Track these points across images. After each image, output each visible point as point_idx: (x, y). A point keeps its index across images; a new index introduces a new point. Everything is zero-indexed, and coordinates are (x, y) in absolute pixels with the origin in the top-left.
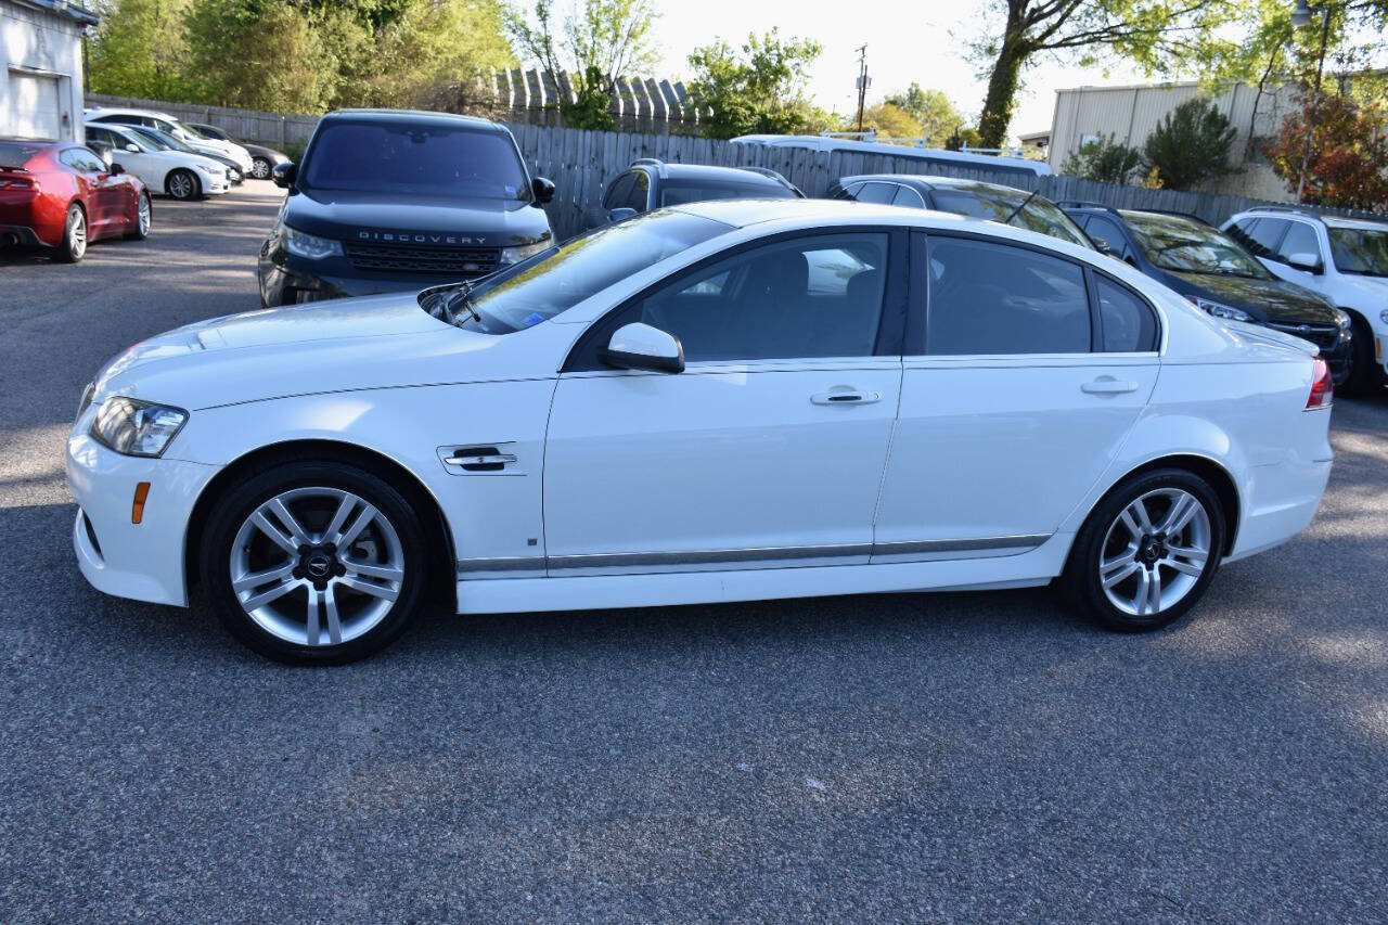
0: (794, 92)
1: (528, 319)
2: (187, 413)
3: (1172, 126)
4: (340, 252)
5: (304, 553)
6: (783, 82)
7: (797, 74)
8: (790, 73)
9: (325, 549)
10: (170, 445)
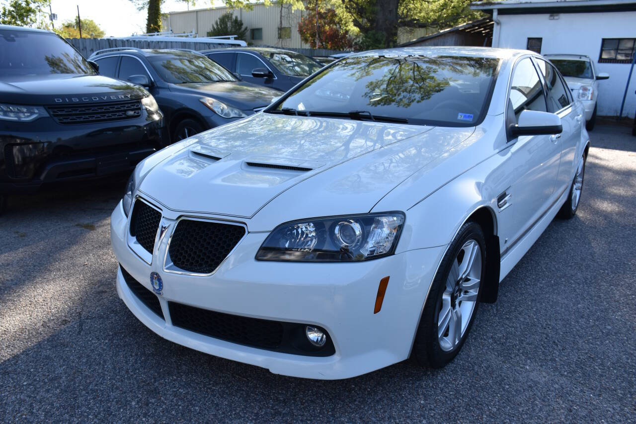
0: (39, 21)
1: (461, 117)
2: (404, 214)
3: (219, 26)
4: (45, 114)
5: (454, 290)
6: (32, 16)
7: (39, 12)
8: (35, 11)
9: (458, 283)
10: (398, 243)
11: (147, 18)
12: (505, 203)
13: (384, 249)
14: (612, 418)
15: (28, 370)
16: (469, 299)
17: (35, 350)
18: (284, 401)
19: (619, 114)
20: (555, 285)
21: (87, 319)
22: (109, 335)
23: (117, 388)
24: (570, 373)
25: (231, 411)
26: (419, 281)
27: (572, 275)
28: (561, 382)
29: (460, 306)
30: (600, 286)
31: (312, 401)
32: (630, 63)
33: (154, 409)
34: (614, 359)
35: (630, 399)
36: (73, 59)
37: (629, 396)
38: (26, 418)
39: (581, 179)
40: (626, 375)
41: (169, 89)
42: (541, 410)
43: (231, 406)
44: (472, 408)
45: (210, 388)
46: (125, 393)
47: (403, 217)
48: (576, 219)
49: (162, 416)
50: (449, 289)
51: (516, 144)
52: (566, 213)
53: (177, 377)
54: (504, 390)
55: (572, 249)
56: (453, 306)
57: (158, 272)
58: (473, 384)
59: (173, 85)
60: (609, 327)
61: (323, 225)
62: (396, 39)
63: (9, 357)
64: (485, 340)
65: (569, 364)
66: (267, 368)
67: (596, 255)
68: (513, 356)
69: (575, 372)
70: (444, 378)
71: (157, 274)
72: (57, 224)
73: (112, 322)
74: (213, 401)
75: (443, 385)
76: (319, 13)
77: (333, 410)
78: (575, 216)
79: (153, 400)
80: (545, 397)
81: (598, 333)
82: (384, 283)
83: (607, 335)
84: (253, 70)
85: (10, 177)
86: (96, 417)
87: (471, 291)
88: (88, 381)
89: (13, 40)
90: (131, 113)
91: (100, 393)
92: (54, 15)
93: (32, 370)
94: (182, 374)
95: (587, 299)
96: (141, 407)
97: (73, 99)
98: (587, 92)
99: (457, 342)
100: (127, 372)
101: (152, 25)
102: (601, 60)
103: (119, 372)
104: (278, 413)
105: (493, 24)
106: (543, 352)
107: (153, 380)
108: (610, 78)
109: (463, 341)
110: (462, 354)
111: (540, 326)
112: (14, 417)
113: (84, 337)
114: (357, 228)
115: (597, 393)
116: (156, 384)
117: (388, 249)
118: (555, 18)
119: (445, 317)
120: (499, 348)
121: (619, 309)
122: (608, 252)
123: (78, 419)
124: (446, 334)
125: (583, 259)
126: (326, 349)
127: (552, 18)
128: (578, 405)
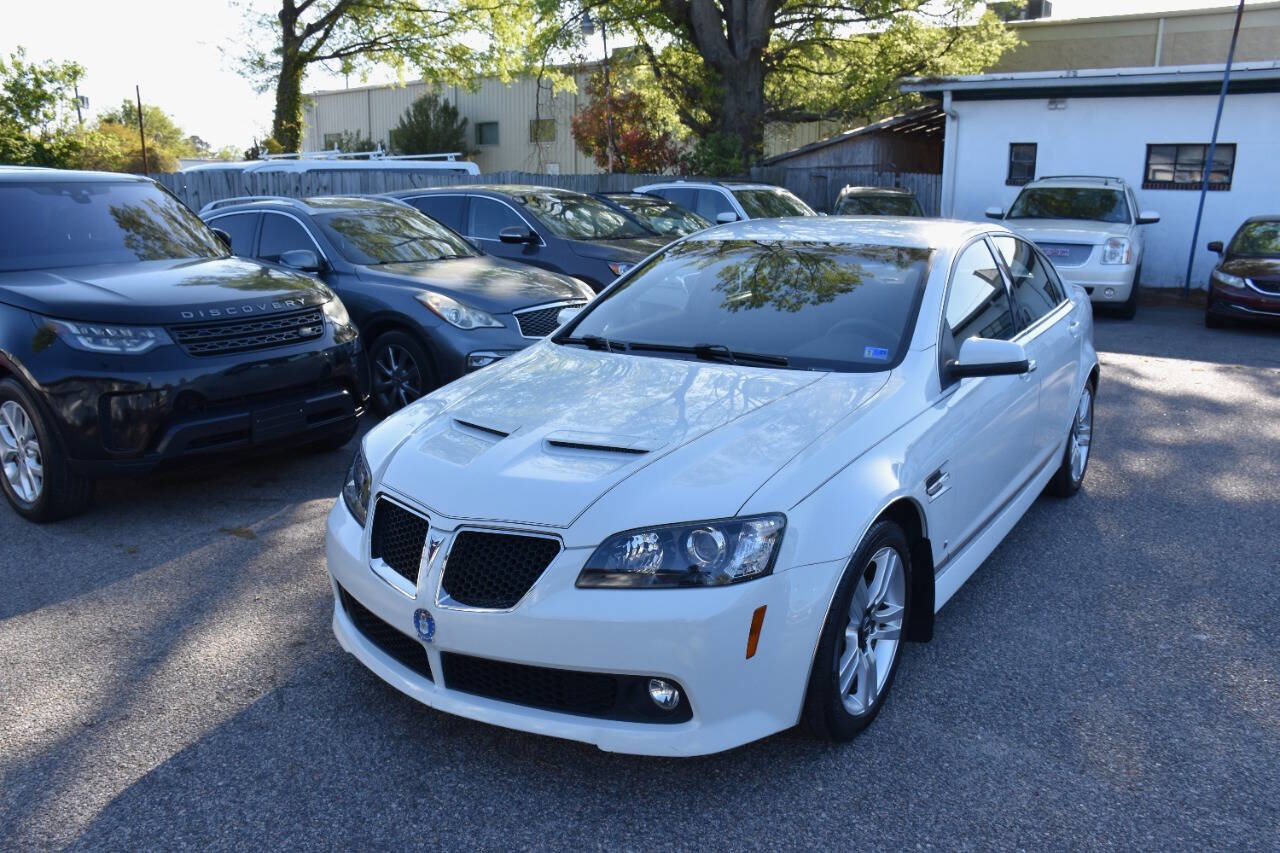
1: (869, 353)
2: (784, 516)
3: (413, 120)
4: (167, 340)
5: (862, 622)
6: (47, 108)
7: (61, 99)
8: (54, 98)
9: (868, 612)
10: (777, 556)
11: (275, 108)
12: (939, 487)
13: (758, 567)
14: (1094, 801)
15: (219, 766)
16: (889, 636)
17: (219, 735)
18: (617, 795)
19: (1184, 284)
20: (1034, 612)
21: (286, 686)
22: (329, 711)
23: (363, 786)
24: (1043, 743)
25: (541, 810)
26: (810, 611)
27: (1063, 594)
28: (1027, 756)
29: (873, 648)
30: (1106, 611)
31: (658, 793)
32: (1201, 188)
33: (426, 811)
34: (1111, 721)
35: (1125, 776)
36: (163, 206)
37: (1124, 771)
38: (239, 831)
39: (1089, 428)
40: (1124, 743)
41: (357, 275)
42: (994, 794)
43: (539, 804)
44: (892, 795)
45: (505, 781)
46: (377, 791)
47: (783, 521)
48: (1081, 498)
49: (441, 821)
50: (855, 622)
51: (957, 392)
52: (1061, 487)
53: (452, 767)
54: (941, 769)
55: (1068, 551)
56: (862, 646)
57: (427, 608)
58: (896, 762)
59: (363, 269)
60: (1111, 675)
61: (671, 535)
62: (762, 148)
63: (180, 748)
64: (916, 699)
65: (1041, 731)
66: (594, 743)
67: (1106, 559)
68: (958, 721)
69: (1049, 741)
70: (853, 756)
71: (425, 612)
72: (185, 529)
73: (329, 691)
74: (512, 798)
75: (851, 765)
76: (612, 101)
77: (690, 804)
78: (1080, 491)
79: (423, 801)
80: (1002, 777)
81: (1092, 683)
82: (759, 614)
83: (1107, 686)
84: (503, 229)
85: (106, 449)
86: (343, 826)
87: (891, 623)
88: (316, 778)
89: (86, 200)
90: (308, 330)
91: (339, 794)
92: (82, 98)
93: (224, 765)
94: (458, 763)
95: (1082, 633)
96: (407, 810)
97: (211, 311)
98: (1119, 250)
99: (871, 702)
100: (372, 762)
101: (284, 122)
102: (1149, 183)
103: (361, 763)
104: (609, 811)
105: (944, 117)
106: (1004, 715)
107: (415, 774)
108: (1161, 222)
109: (882, 700)
110: (881, 722)
111: (1003, 675)
112: (221, 829)
113: (290, 715)
114: (719, 539)
115: (1079, 768)
116: (422, 778)
117: (763, 567)
118: (1059, 106)
119: (850, 664)
120: (938, 710)
121: (1130, 646)
122: (1127, 553)
123: (316, 829)
124: (853, 689)
125: (1084, 568)
126: (680, 712)
127: (1053, 107)
128: (1049, 786)
